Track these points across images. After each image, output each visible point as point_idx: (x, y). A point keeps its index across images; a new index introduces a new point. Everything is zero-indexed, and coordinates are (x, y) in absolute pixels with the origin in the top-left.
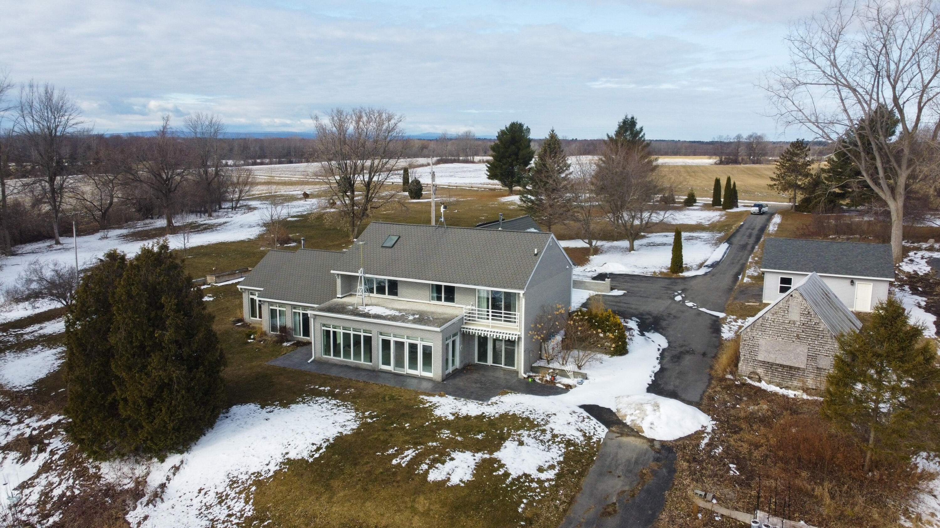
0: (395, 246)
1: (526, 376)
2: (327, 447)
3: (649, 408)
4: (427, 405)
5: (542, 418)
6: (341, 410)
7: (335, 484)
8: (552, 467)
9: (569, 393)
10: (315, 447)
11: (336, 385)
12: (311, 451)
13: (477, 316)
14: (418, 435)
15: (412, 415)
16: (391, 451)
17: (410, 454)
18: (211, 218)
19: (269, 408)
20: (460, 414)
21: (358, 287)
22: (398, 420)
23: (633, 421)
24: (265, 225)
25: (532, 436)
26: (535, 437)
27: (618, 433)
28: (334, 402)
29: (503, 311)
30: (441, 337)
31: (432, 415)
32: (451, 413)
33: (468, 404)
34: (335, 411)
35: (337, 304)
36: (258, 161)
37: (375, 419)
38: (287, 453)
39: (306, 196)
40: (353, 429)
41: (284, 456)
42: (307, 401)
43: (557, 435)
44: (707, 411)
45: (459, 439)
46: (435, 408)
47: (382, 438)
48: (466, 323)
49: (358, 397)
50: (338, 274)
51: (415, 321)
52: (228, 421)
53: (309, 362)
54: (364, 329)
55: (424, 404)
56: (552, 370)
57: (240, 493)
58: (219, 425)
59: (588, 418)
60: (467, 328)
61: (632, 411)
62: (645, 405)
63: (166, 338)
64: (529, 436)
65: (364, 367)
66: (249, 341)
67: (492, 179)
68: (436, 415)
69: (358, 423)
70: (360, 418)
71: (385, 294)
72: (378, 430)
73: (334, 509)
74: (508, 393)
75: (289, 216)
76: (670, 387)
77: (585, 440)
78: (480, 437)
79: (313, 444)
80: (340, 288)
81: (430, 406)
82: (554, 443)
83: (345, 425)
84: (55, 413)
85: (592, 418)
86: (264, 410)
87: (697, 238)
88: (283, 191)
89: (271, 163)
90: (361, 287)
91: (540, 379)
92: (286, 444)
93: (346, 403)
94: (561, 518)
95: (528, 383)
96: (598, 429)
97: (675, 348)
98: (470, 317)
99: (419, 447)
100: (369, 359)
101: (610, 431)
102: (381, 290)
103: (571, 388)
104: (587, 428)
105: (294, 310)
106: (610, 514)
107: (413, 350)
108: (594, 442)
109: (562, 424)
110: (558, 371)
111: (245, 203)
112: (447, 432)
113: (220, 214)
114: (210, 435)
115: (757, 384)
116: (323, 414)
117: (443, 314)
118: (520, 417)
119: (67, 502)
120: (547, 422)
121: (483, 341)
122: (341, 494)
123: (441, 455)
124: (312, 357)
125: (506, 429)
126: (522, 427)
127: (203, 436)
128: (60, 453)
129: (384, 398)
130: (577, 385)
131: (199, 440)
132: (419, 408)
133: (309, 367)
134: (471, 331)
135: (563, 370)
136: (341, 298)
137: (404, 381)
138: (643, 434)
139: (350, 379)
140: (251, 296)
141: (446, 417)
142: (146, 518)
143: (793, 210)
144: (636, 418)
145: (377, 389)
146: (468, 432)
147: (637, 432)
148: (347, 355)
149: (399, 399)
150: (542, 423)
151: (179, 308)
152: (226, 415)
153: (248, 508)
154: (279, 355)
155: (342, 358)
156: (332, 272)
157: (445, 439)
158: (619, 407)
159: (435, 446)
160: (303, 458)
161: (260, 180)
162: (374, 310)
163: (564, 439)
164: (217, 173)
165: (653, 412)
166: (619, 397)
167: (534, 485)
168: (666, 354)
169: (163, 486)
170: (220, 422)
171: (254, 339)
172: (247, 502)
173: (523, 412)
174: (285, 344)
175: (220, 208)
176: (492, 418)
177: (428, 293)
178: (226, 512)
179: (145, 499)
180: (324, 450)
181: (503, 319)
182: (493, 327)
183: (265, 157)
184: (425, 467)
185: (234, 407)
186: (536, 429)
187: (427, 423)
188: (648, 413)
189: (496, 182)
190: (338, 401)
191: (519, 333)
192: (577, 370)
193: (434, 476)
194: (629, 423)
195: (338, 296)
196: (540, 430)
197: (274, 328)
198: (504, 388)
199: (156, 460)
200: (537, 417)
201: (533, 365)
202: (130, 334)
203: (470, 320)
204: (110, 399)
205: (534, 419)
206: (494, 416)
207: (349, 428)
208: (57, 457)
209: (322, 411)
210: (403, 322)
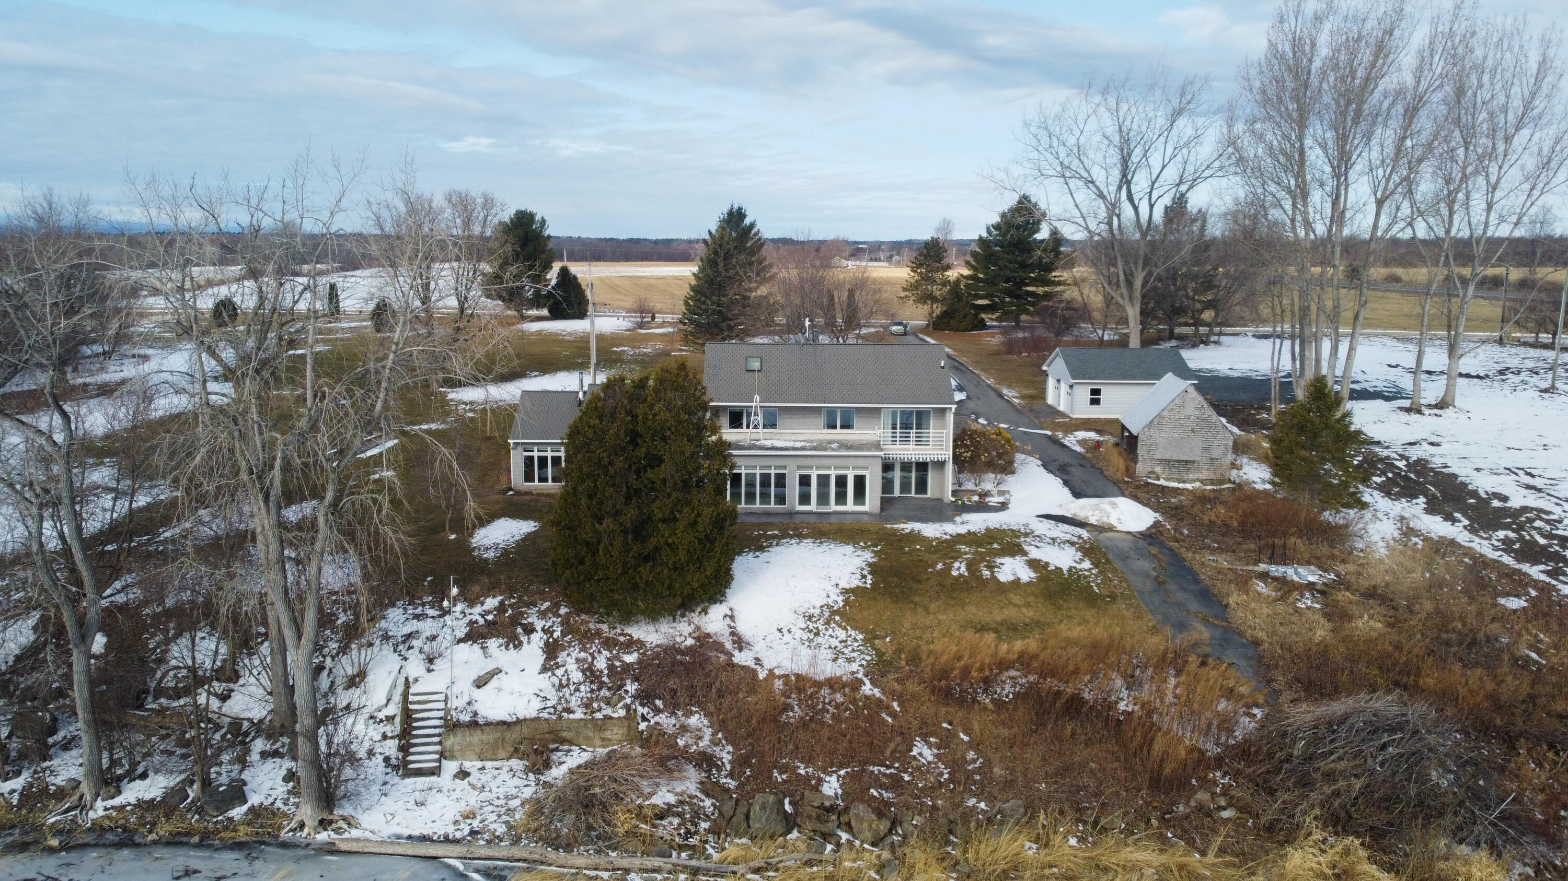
0: (764, 369)
1: (954, 500)
3: (1108, 508)
4: (908, 531)
6: (829, 545)
8: (1082, 560)
9: (1010, 508)
10: (858, 576)
12: (860, 579)
17: (960, 565)
23: (1095, 521)
25: (1037, 541)
27: (1096, 531)
29: (916, 431)
31: (926, 537)
34: (825, 547)
37: (879, 547)
38: (837, 585)
42: (777, 544)
43: (1053, 538)
45: (982, 550)
47: (912, 559)
49: (826, 534)
51: (842, 448)
54: (773, 464)
55: (903, 530)
59: (1058, 523)
61: (1085, 514)
64: (1034, 541)
65: (775, 511)
69: (867, 552)
70: (861, 548)
72: (897, 555)
81: (911, 531)
86: (747, 557)
91: (970, 501)
93: (823, 540)
96: (1076, 530)
97: (1050, 463)
99: (959, 560)
100: (782, 502)
101: (1087, 531)
103: (1008, 504)
106: (1163, 583)
107: (841, 482)
108: (1087, 540)
112: (963, 547)
115: (1156, 482)
117: (859, 440)
120: (1032, 530)
121: (904, 465)
123: (988, 562)
125: (1007, 539)
126: (1017, 536)
130: (1010, 501)
138: (1117, 529)
139: (781, 523)
140: (526, 454)
142: (758, 659)
143: (931, 329)
144: (1099, 517)
146: (981, 544)
147: (1110, 529)
148: (750, 500)
158: (1071, 513)
159: (972, 558)
160: (858, 585)
162: (777, 444)
163: (1063, 540)
165: (1114, 510)
166: (1061, 505)
168: (1049, 468)
169: (734, 634)
177: (821, 421)
182: (914, 450)
184: (986, 573)
187: (934, 543)
188: (1109, 511)
190: (810, 539)
191: (948, 453)
192: (996, 489)
193: (1003, 578)
194: (1096, 524)
196: (1035, 536)
210: (833, 450)
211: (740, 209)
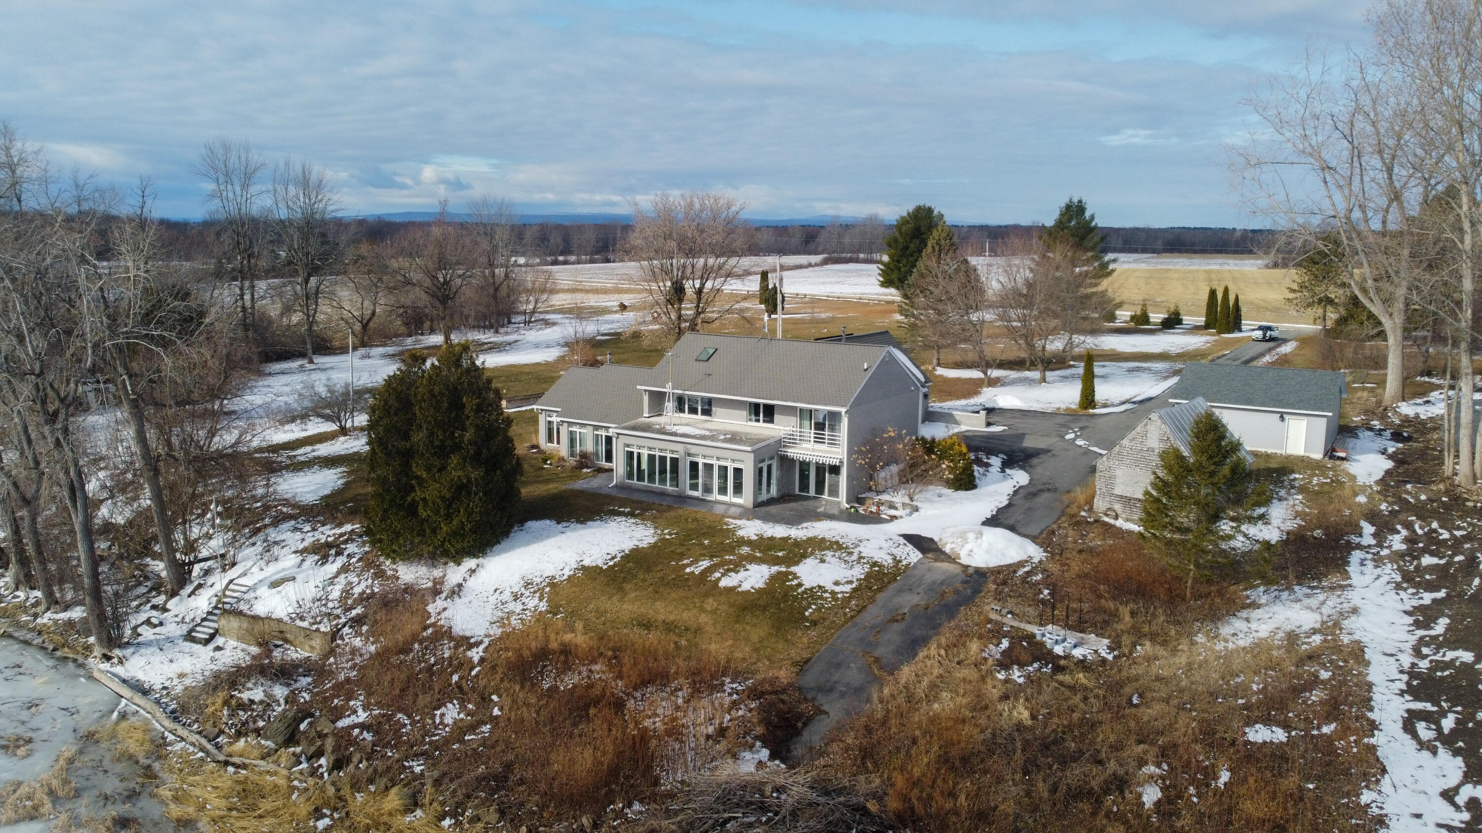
0: (711, 360)
1: (847, 506)
2: (622, 557)
4: (731, 527)
5: (854, 542)
6: (639, 527)
7: (628, 586)
8: (851, 582)
9: (893, 522)
10: (610, 557)
11: (637, 507)
12: (606, 560)
13: (797, 437)
14: (716, 550)
15: (714, 534)
16: (685, 562)
17: (705, 564)
18: (499, 335)
19: (565, 524)
20: (765, 535)
21: (667, 404)
22: (697, 537)
23: (952, 548)
24: (567, 344)
25: (837, 556)
26: (839, 557)
27: (932, 559)
28: (633, 521)
29: (826, 433)
30: (754, 458)
31: (734, 535)
32: (755, 534)
33: (775, 527)
34: (633, 528)
35: (643, 423)
36: (561, 258)
37: (673, 536)
38: (582, 560)
39: (623, 307)
40: (650, 544)
41: (579, 563)
42: (605, 519)
43: (864, 557)
44: (1041, 545)
45: (758, 555)
46: (739, 529)
47: (678, 551)
48: (784, 446)
49: (660, 518)
50: (645, 390)
51: (725, 441)
52: (523, 533)
53: (609, 486)
54: (671, 449)
55: (729, 526)
56: (879, 502)
57: (535, 592)
58: (514, 537)
59: (905, 545)
60: (787, 452)
62: (969, 533)
63: (466, 438)
64: (834, 556)
65: (671, 492)
66: (545, 466)
67: (887, 287)
68: (739, 535)
69: (656, 538)
70: (658, 534)
71: (697, 414)
72: (676, 545)
73: (625, 607)
74: (823, 520)
75: (599, 334)
76: (1011, 522)
77: (894, 563)
78: (780, 554)
79: (608, 554)
80: (647, 406)
81: (734, 528)
83: (642, 540)
84: (348, 522)
85: (909, 545)
86: (560, 526)
87: (1144, 369)
88: (593, 301)
89: (579, 262)
90: (670, 405)
91: (863, 510)
92: (581, 554)
93: (645, 522)
94: (846, 622)
95: (848, 513)
96: (911, 554)
97: (1036, 485)
98: (789, 439)
99: (714, 559)
100: (676, 484)
101: (924, 557)
102: (693, 411)
103: (897, 519)
104: (900, 553)
105: (596, 432)
106: (897, 621)
107: (723, 474)
108: (902, 565)
109: (873, 548)
110: (886, 503)
111: (542, 316)
112: (747, 549)
113: (509, 330)
114: (504, 544)
115: (1112, 521)
116: (620, 531)
117: (758, 434)
118: (829, 541)
119: (368, 598)
120: (857, 546)
121: (804, 466)
122: (633, 595)
123: (736, 566)
124: (612, 482)
125: (810, 549)
126: (829, 548)
127: (498, 545)
128: (358, 557)
129: (686, 520)
130: (905, 516)
131: (495, 548)
132: (722, 529)
133: (608, 491)
134: (791, 455)
135: (892, 503)
136: (648, 417)
137: (711, 507)
138: (959, 561)
139: (652, 502)
140: (549, 419)
141: (749, 537)
142: (445, 609)
143: (1320, 337)
144: (957, 546)
146: (769, 549)
147: (952, 558)
148: (651, 479)
149: (703, 521)
150: (851, 546)
151: (479, 409)
152: (521, 528)
153: (541, 604)
154: (578, 479)
155: (646, 483)
156: (639, 387)
157: (743, 554)
158: (943, 537)
159: (731, 560)
160: (597, 565)
161: (562, 287)
162: (683, 429)
163: (870, 561)
164: (507, 276)
165: (975, 540)
166: (946, 528)
167: (827, 595)
168: (1022, 491)
169: (460, 586)
170: (515, 534)
171: (550, 464)
172: (541, 600)
173: (834, 537)
174: (585, 470)
175: (510, 322)
176: (798, 540)
177: (744, 413)
178: (521, 607)
179: (443, 596)
180: (619, 559)
181: (826, 441)
182: (817, 451)
183: (570, 253)
184: (717, 575)
186: (843, 551)
187: (727, 541)
189: (892, 291)
190: (637, 520)
191: (842, 457)
192: (908, 502)
193: (725, 582)
194: (947, 551)
195: (645, 415)
196: (848, 552)
197: (572, 454)
198: (819, 516)
199: (452, 564)
200: (846, 541)
201: (857, 496)
202: (431, 434)
203: (789, 443)
204: (409, 499)
205: (843, 543)
206: (801, 538)
207: (646, 542)
208: (354, 560)
209: (619, 528)
210: (714, 441)
211: (1080, 201)
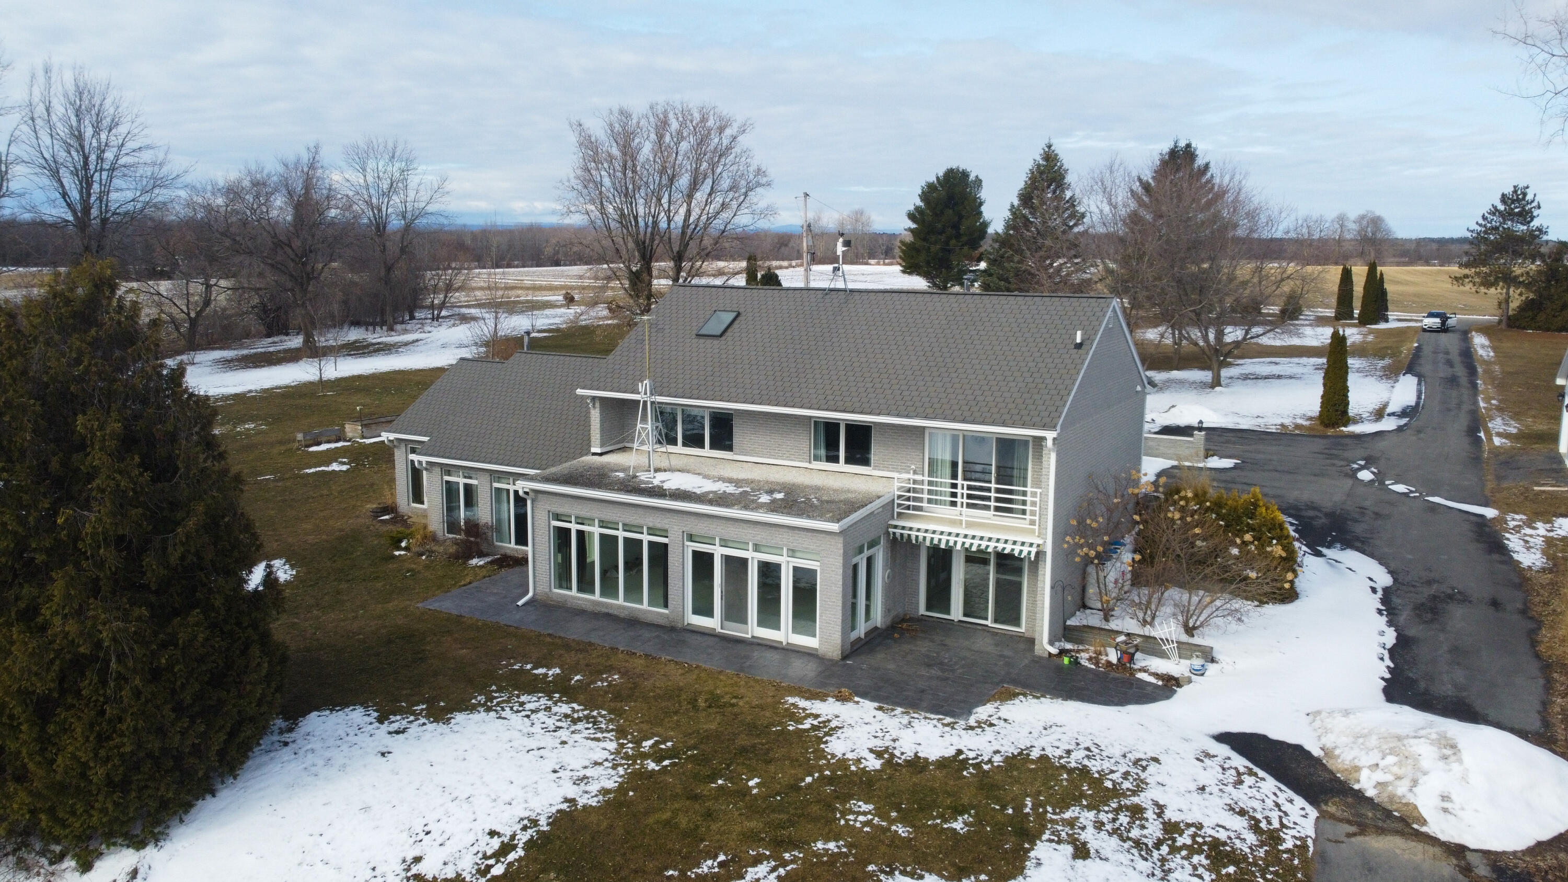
0: (729, 333)
1: (1054, 651)
2: (529, 845)
3: (1426, 752)
4: (807, 726)
5: (1123, 769)
6: (579, 731)
9: (1176, 697)
10: (496, 843)
11: (578, 663)
12: (485, 857)
13: (926, 496)
14: (784, 817)
15: (767, 753)
18: (393, 333)
19: (398, 722)
20: (897, 753)
21: (639, 426)
22: (728, 766)
23: (1379, 784)
25: (1109, 827)
26: (1115, 832)
27: (1349, 822)
28: (565, 709)
29: (993, 486)
30: (841, 546)
31: (821, 754)
32: (871, 751)
33: (915, 723)
34: (564, 734)
35: (590, 468)
37: (666, 763)
38: (418, 860)
39: (570, 300)
40: (604, 791)
41: (408, 870)
42: (498, 704)
43: (1177, 824)
45: (902, 830)
46: (827, 734)
48: (899, 514)
49: (630, 697)
50: (594, 398)
51: (774, 507)
52: (286, 753)
53: (520, 603)
54: (651, 525)
55: (800, 721)
56: (1122, 638)
58: (259, 767)
59: (1251, 773)
60: (903, 528)
61: (1374, 757)
62: (1412, 741)
64: (1099, 826)
65: (650, 619)
66: (397, 553)
68: (833, 756)
69: (621, 771)
70: (627, 756)
71: (703, 447)
72: (675, 797)
74: (1015, 695)
77: (1262, 844)
78: (958, 825)
79: (492, 834)
80: (598, 431)
81: (814, 728)
82: (1174, 850)
83: (585, 777)
85: (1261, 773)
86: (385, 727)
89: (524, 266)
90: (646, 427)
91: (1090, 659)
92: (419, 829)
93: (595, 713)
95: (1060, 669)
96: (1286, 807)
97: (1414, 586)
98: (908, 499)
99: (787, 856)
100: (662, 601)
101: (1323, 816)
102: (694, 440)
103: (1179, 686)
104: (1257, 805)
105: (496, 485)
107: (769, 581)
108: (1288, 851)
109: (1182, 789)
110: (1139, 640)
111: (455, 311)
112: (865, 807)
113: (409, 327)
116: (533, 744)
117: (843, 491)
118: (1063, 767)
120: (1140, 786)
121: (941, 556)
124: (527, 592)
125: (1029, 802)
127: (208, 797)
129: (693, 702)
130: (1193, 677)
131: (193, 811)
133: (518, 617)
134: (913, 534)
135: (1147, 638)
136: (601, 454)
137: (747, 657)
138: (1424, 829)
139: (612, 648)
140: (411, 456)
141: (858, 761)
143: (1503, 326)
144: (1389, 778)
145: (677, 677)
147: (1402, 819)
148: (609, 587)
149: (733, 705)
150: (1127, 785)
152: (287, 737)
154: (454, 585)
155: (597, 596)
156: (579, 391)
157: (861, 829)
158: (1328, 741)
159: (833, 855)
160: (459, 875)
162: (674, 481)
163: (1200, 840)
165: (1441, 764)
166: (1318, 713)
168: (1396, 601)
170: (265, 758)
171: (407, 549)
173: (1069, 752)
174: (474, 562)
175: (412, 318)
176: (986, 767)
177: (805, 442)
180: (520, 852)
181: (993, 504)
182: (970, 525)
185: (315, 713)
186: (1114, 805)
187: (809, 779)
188: (1425, 764)
190: (575, 706)
191: (1040, 542)
192: (1184, 638)
194: (1370, 793)
195: (593, 450)
196: (1127, 808)
197: (452, 526)
198: (1002, 681)
201: (1069, 623)
203: (908, 508)
205: (1103, 775)
206: (990, 761)
207: (594, 788)
209: (530, 735)
210: (746, 507)
